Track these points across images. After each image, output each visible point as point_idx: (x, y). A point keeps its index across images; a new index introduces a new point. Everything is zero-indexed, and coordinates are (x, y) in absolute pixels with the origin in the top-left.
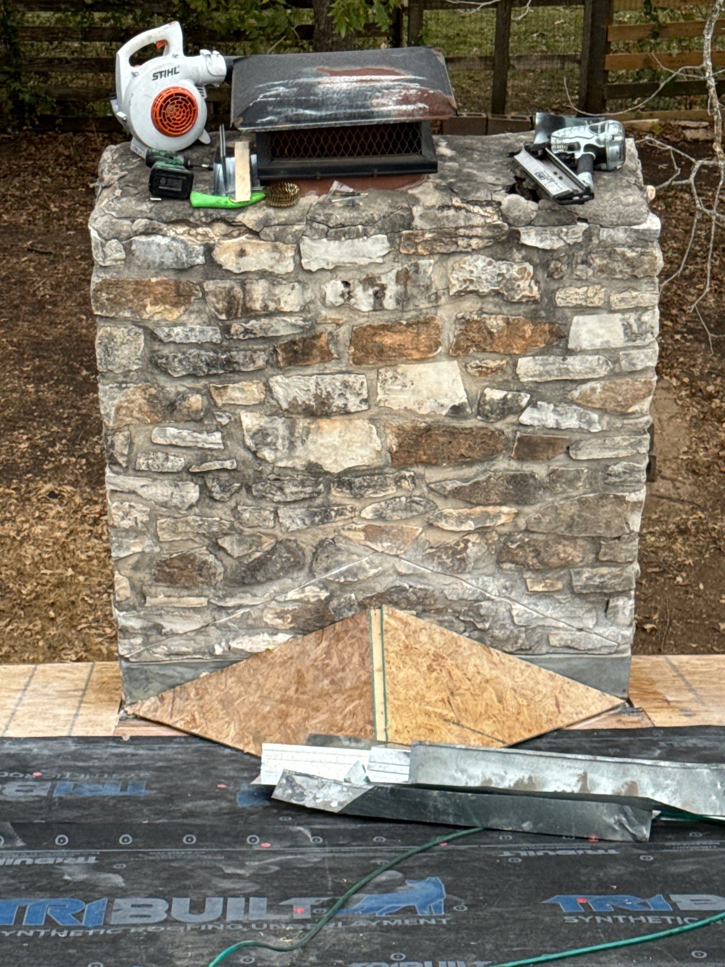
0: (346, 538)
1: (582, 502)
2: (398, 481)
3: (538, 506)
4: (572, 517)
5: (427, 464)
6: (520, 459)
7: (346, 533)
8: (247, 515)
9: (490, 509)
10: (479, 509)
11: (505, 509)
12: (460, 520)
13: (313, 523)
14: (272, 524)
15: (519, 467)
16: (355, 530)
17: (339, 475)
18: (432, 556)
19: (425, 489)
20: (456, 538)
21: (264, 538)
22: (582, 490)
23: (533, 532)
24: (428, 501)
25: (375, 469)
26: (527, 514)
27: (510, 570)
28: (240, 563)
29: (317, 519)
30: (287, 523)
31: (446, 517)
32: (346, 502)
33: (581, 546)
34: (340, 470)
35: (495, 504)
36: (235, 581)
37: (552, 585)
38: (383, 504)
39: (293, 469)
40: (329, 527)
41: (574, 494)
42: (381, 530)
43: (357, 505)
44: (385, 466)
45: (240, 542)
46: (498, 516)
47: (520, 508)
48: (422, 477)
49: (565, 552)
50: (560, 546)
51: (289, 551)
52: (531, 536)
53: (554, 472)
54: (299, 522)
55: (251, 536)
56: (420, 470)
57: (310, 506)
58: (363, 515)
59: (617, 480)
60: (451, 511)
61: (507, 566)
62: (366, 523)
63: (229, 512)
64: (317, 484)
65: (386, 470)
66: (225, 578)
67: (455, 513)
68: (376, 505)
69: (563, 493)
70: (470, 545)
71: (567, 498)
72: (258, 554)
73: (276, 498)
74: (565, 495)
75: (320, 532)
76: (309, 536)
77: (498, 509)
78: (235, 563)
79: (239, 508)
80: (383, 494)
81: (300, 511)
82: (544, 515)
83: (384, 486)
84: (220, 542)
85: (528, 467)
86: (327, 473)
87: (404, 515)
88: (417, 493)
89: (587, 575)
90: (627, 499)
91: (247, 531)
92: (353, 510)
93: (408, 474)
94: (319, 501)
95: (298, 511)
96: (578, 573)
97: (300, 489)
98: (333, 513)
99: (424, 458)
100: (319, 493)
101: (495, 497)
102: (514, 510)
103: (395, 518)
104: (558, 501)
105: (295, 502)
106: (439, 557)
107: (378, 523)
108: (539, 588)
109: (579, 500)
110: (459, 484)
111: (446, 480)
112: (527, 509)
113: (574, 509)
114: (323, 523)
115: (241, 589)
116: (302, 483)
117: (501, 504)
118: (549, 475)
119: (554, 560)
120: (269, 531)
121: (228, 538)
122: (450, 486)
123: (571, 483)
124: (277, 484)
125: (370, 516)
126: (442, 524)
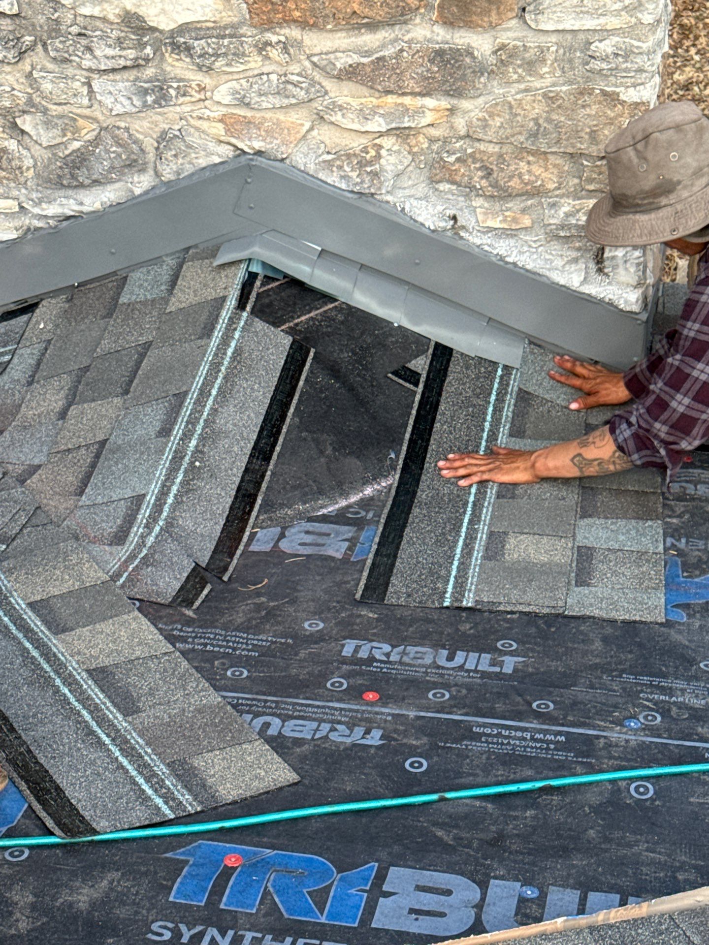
0: (197, 129)
1: (550, 98)
2: (262, 48)
3: (481, 101)
4: (536, 120)
5: (303, 25)
6: (449, 23)
7: (198, 123)
8: (47, 86)
9: (407, 100)
10: (391, 99)
11: (429, 102)
12: (364, 115)
13: (145, 105)
14: (86, 101)
15: (448, 37)
16: (208, 119)
17: (173, 34)
18: (329, 164)
19: (307, 64)
20: (364, 141)
21: (81, 122)
22: (548, 81)
23: (479, 140)
24: (313, 83)
25: (225, 28)
26: (466, 112)
27: (450, 192)
28: (54, 155)
29: (150, 99)
30: (108, 101)
31: (341, 108)
32: (190, 75)
33: (555, 166)
34: (173, 26)
35: (413, 94)
36: (50, 181)
37: (515, 220)
38: (243, 82)
39: (104, 20)
40: (172, 112)
41: (537, 84)
42: (249, 123)
43: (207, 81)
44: (241, 24)
45: (48, 124)
46: (420, 111)
47: (455, 101)
48: (299, 44)
49: (529, 172)
50: (522, 164)
51: (119, 145)
52: (477, 144)
53: (503, 47)
54: (126, 102)
55: (60, 117)
56: (294, 33)
57: (137, 79)
58: (217, 97)
59: (604, 66)
60: (349, 100)
61: (444, 187)
62: (224, 110)
63: (22, 80)
64: (142, 46)
65: (244, 30)
66: (37, 175)
67: (355, 103)
68: (234, 84)
69: (518, 82)
70: (383, 152)
71: (526, 90)
72: (76, 145)
73: (86, 64)
74: (522, 86)
75: (160, 118)
76: (146, 124)
77: (420, 101)
78: (47, 154)
79: (35, 74)
80: (242, 67)
81: (122, 84)
82: (492, 115)
83: (239, 55)
84: (19, 121)
85: (462, 38)
86: (153, 29)
87: (277, 101)
88: (295, 68)
89: (566, 209)
90: (622, 97)
91: (55, 110)
92: (202, 89)
93: (274, 39)
94: (150, 72)
95: (121, 85)
96: (553, 205)
97: (117, 52)
98: (172, 92)
99: (297, 14)
100: (147, 60)
101: (412, 83)
102: (444, 103)
103: (265, 105)
104: (512, 93)
105: (114, 70)
106: (340, 168)
107: (242, 112)
108: (495, 223)
109: (545, 95)
110: (355, 59)
111: (336, 51)
112: (465, 104)
113: (539, 109)
114: (161, 106)
115: (62, 193)
116: (120, 42)
117: (422, 95)
118: (495, 52)
119: (515, 183)
120: (87, 112)
121: (28, 118)
122: (343, 61)
123: (531, 66)
124: (84, 42)
125: (227, 100)
126: (337, 117)
